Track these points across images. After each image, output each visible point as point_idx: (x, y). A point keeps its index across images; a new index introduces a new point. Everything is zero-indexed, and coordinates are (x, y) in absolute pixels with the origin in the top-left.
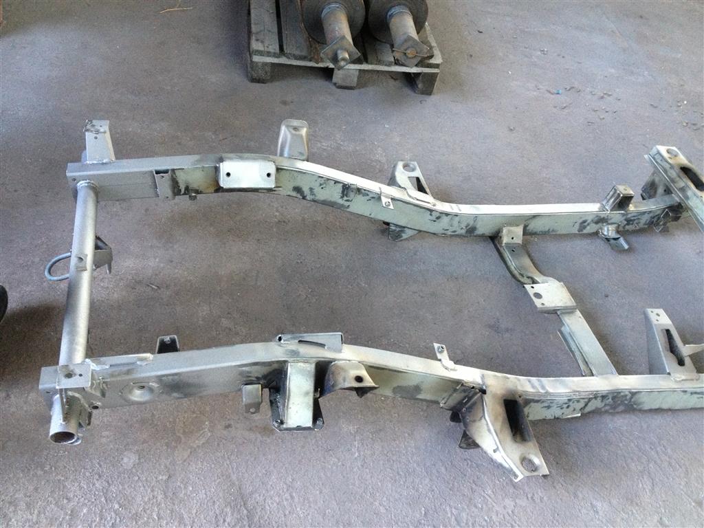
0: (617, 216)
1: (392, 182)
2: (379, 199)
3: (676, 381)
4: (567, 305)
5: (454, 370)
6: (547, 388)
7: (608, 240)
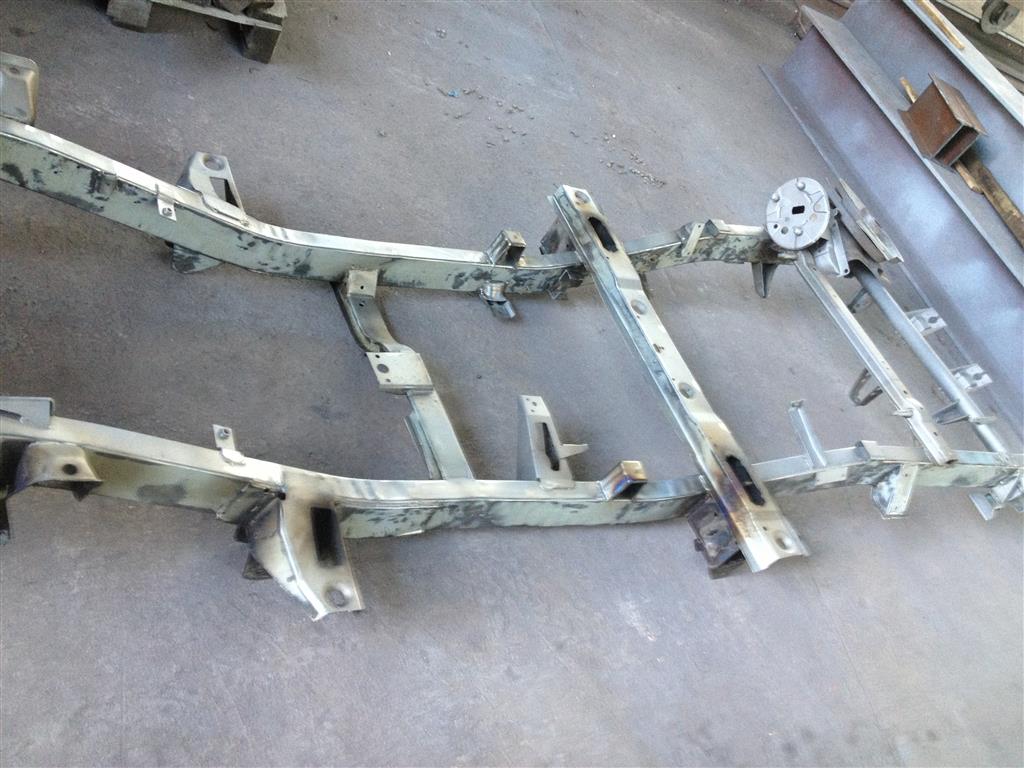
0: (504, 272)
1: (183, 181)
2: (154, 202)
3: (547, 491)
4: (421, 383)
5: (241, 464)
6: (377, 493)
7: (490, 303)
